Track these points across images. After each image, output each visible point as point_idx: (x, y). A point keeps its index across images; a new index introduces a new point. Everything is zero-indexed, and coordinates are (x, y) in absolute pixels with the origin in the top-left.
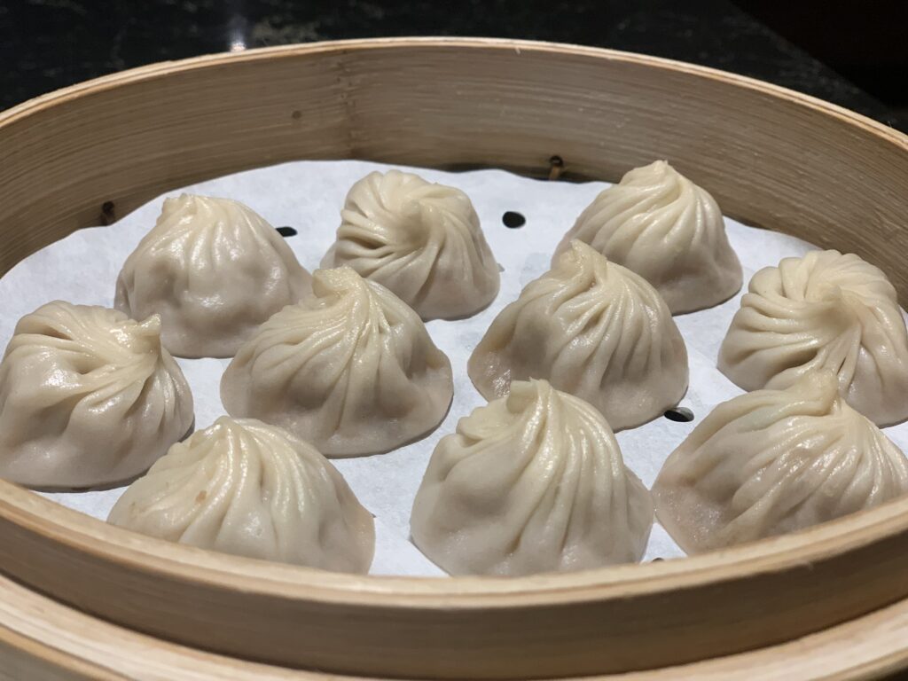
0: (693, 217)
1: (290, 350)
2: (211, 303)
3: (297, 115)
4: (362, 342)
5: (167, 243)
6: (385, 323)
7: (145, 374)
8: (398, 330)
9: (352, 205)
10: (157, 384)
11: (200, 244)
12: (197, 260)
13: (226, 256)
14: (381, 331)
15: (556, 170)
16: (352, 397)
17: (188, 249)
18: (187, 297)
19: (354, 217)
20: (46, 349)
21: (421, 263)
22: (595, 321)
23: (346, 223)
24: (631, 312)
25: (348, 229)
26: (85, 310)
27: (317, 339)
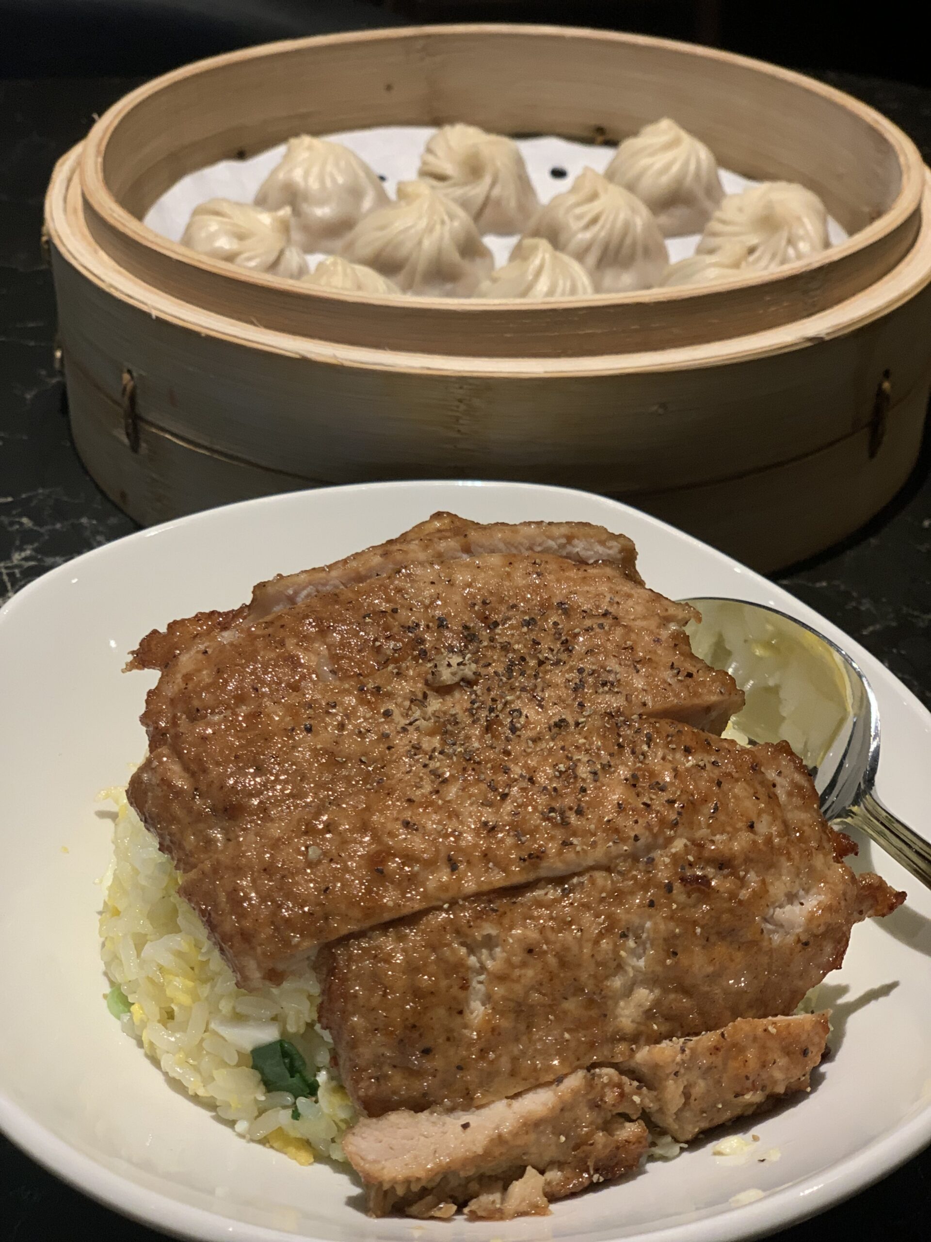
0: (687, 163)
1: (379, 234)
2: (322, 212)
3: (389, 88)
4: (430, 229)
5: (290, 171)
6: (446, 218)
7: (278, 246)
8: (456, 224)
9: (429, 150)
10: (287, 254)
11: (315, 170)
12: (314, 185)
13: (334, 180)
14: (443, 223)
15: (600, 139)
16: (421, 266)
17: (306, 174)
18: (305, 207)
19: (430, 158)
20: (213, 225)
21: (478, 191)
22: (594, 221)
23: (424, 163)
24: (622, 216)
25: (426, 168)
26: (239, 204)
27: (399, 225)
